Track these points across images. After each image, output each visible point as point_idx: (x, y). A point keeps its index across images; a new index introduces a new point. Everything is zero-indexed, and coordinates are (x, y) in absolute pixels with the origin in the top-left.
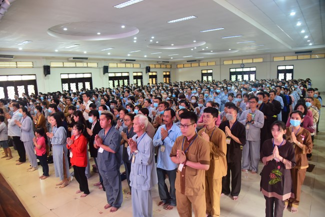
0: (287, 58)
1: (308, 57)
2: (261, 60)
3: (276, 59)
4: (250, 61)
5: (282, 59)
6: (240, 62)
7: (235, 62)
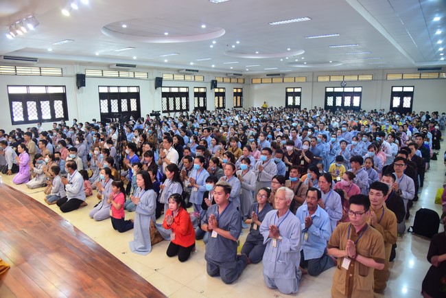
0: (405, 76)
1: (435, 75)
2: (369, 78)
3: (390, 77)
4: (355, 78)
5: (399, 77)
6: (341, 79)
7: (334, 79)
